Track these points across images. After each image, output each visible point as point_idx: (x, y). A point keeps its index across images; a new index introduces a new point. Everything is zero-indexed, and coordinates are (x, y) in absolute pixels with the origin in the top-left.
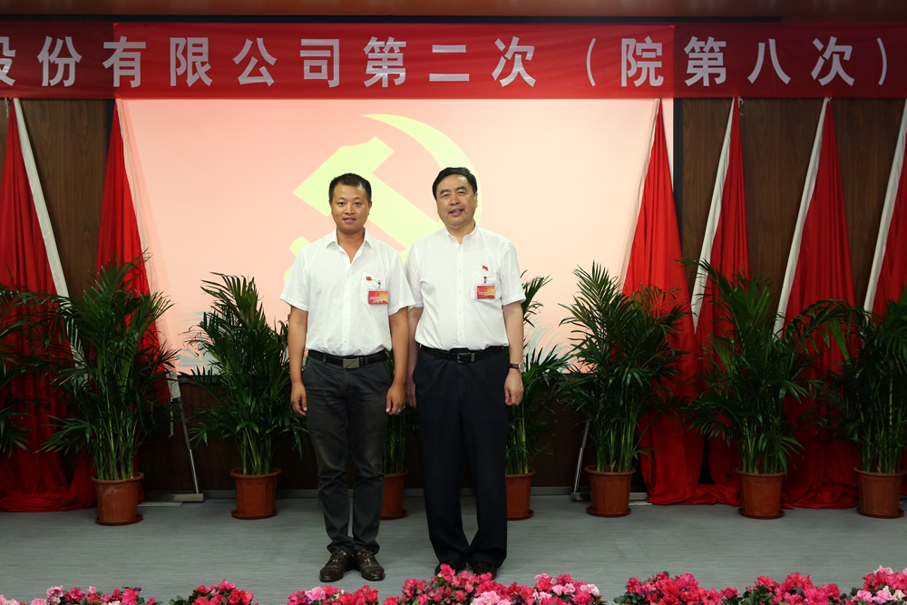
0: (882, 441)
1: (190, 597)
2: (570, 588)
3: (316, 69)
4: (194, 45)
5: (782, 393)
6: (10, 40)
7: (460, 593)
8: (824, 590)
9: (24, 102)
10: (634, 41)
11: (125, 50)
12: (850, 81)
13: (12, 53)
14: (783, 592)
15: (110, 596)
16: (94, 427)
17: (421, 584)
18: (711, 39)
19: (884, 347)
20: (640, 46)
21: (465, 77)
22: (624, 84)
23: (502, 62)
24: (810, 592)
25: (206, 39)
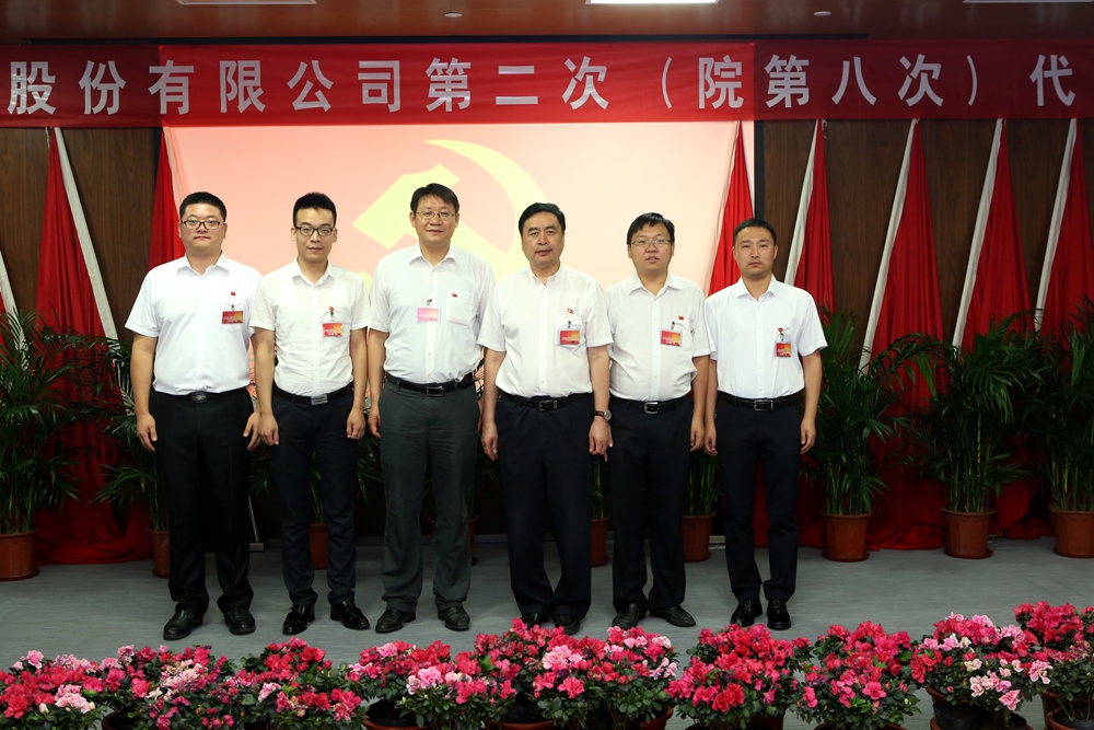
0: (970, 479)
1: (262, 655)
2: (642, 641)
3: (374, 93)
4: (246, 69)
5: (866, 431)
6: (49, 65)
7: (532, 647)
8: (893, 638)
9: (65, 132)
10: (712, 59)
11: (172, 75)
12: (939, 101)
13: (52, 79)
14: (854, 641)
15: (182, 653)
16: (149, 477)
17: (493, 639)
18: (793, 58)
19: (971, 382)
20: (719, 66)
21: (533, 100)
22: (702, 105)
23: (573, 84)
24: (880, 640)
25: (258, 62)
